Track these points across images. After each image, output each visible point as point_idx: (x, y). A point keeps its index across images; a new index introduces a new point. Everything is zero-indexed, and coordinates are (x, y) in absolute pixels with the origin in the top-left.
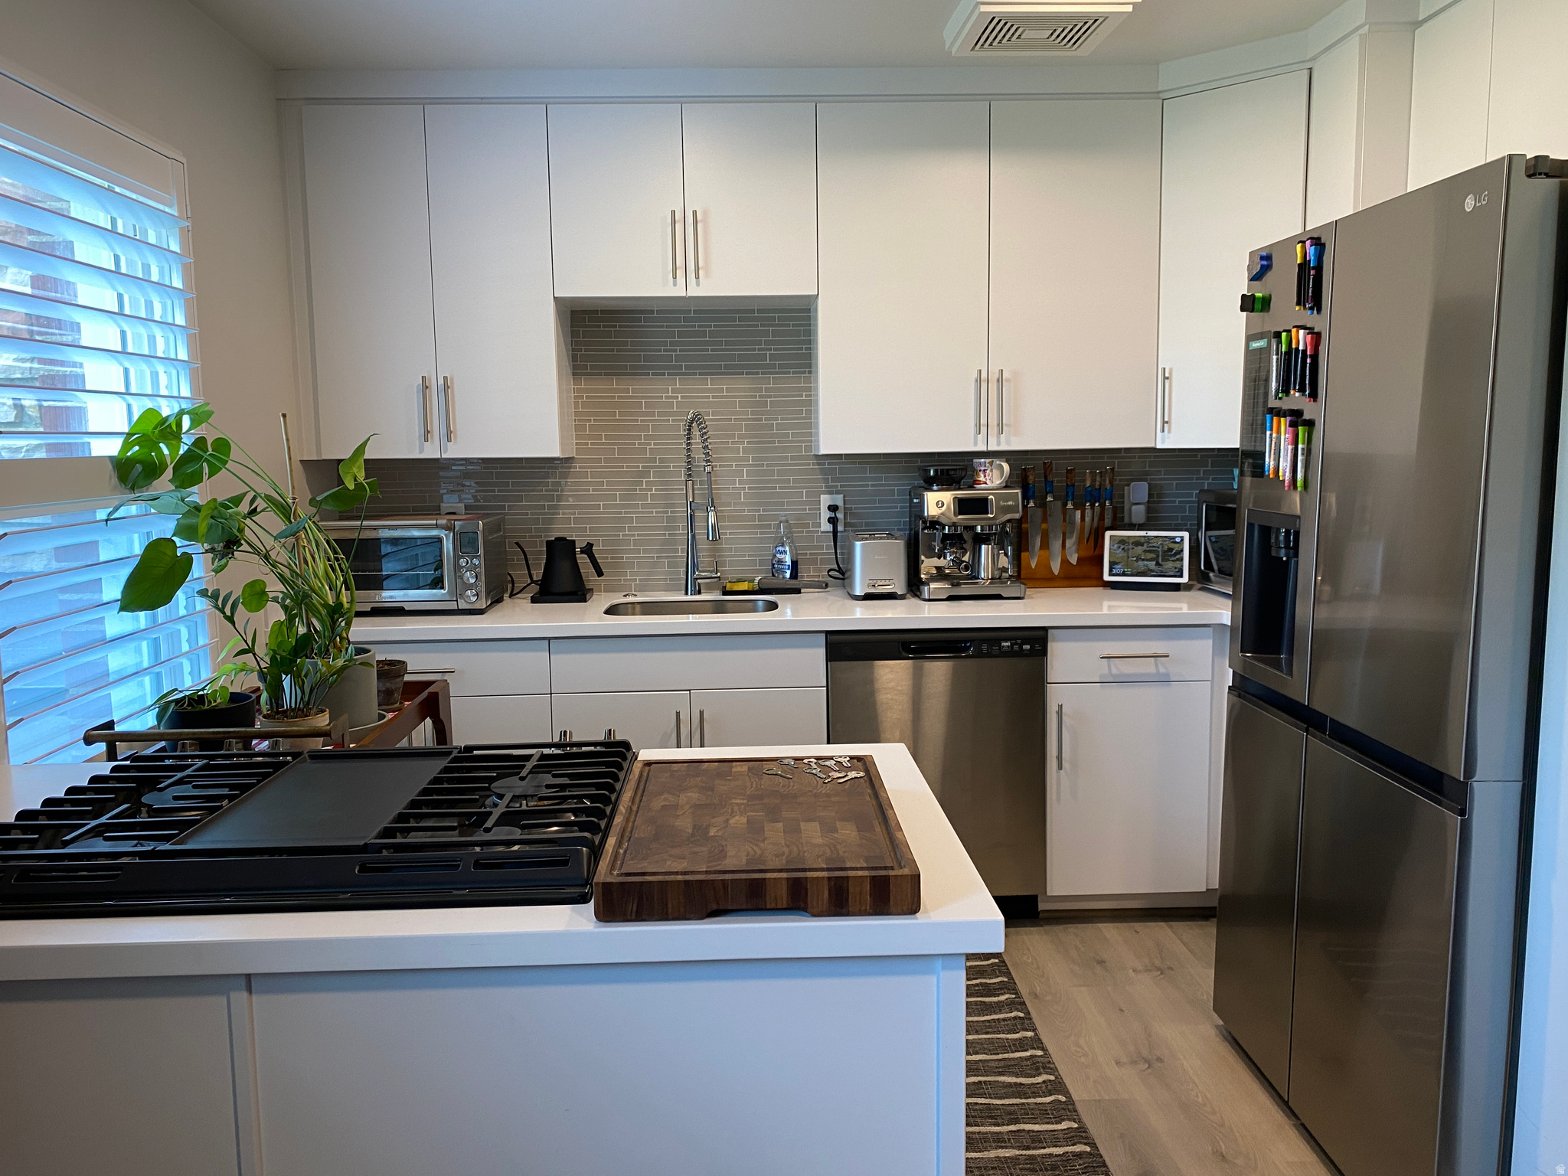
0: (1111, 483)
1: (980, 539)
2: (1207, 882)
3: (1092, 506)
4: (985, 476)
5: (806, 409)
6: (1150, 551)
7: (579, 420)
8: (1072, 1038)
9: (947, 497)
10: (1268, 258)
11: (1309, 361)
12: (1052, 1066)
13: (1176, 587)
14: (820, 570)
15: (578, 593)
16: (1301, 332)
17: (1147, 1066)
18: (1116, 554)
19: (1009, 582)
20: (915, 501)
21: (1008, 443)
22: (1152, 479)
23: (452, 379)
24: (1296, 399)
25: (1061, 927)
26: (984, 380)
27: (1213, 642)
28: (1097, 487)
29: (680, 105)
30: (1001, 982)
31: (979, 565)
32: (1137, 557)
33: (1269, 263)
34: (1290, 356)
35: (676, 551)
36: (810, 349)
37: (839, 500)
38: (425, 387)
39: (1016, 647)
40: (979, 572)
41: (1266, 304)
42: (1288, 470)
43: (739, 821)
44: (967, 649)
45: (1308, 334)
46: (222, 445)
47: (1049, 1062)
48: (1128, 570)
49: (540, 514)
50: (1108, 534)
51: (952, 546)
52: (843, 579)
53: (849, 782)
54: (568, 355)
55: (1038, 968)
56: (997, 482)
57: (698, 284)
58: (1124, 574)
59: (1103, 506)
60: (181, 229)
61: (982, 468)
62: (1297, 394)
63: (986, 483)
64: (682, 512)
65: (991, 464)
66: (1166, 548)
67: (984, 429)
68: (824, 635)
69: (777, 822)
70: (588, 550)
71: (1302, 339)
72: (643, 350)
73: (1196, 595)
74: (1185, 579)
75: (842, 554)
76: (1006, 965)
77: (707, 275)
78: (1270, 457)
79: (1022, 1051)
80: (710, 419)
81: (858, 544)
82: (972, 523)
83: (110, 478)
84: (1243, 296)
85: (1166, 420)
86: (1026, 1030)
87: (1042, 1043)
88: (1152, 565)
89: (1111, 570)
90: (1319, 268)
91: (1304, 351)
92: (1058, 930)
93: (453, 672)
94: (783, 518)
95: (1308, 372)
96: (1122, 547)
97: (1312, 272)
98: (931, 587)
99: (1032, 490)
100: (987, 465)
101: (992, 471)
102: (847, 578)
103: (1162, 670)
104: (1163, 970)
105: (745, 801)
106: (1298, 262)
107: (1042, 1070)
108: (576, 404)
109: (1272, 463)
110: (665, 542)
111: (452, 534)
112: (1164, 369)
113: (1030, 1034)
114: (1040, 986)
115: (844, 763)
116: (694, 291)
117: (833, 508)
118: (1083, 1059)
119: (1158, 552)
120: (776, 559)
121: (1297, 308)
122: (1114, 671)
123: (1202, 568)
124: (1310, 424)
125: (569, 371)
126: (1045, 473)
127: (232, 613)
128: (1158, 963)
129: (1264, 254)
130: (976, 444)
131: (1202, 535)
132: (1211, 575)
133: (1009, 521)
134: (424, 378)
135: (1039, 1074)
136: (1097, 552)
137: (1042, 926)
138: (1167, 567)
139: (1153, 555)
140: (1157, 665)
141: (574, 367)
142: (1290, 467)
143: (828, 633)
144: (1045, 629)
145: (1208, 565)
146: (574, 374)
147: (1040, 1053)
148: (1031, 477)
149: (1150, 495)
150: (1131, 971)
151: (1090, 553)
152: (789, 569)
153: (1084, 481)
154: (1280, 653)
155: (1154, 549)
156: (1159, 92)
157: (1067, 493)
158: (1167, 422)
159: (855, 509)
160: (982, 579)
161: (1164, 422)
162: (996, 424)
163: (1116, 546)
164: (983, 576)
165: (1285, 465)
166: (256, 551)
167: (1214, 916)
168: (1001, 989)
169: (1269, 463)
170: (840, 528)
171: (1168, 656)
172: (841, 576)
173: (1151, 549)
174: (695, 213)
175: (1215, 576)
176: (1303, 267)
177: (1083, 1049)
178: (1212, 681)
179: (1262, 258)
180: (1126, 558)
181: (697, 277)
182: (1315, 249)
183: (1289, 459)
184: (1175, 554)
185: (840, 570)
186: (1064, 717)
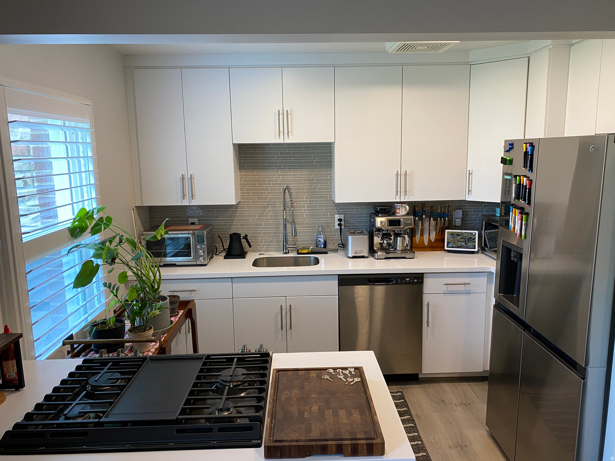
0: (448, 211)
1: (397, 235)
2: (483, 368)
3: (441, 219)
4: (399, 211)
5: (329, 182)
6: (463, 238)
7: (242, 187)
8: (432, 436)
9: (384, 219)
10: (512, 144)
11: (527, 190)
12: (425, 448)
13: (473, 253)
14: (334, 243)
15: (242, 255)
16: (525, 179)
17: (461, 448)
18: (450, 239)
19: (408, 252)
20: (372, 220)
21: (408, 198)
22: (464, 209)
23: (193, 175)
24: (522, 203)
25: (427, 385)
26: (399, 175)
27: (487, 278)
28: (442, 212)
29: (281, 68)
30: (405, 410)
31: (397, 245)
32: (458, 240)
33: (512, 146)
34: (519, 186)
35: (279, 236)
36: (331, 159)
37: (342, 217)
38: (183, 178)
39: (411, 281)
40: (397, 247)
41: (511, 162)
42: (518, 230)
43: (315, 408)
44: (393, 281)
45: (528, 180)
46: (109, 219)
47: (424, 447)
48: (454, 246)
49: (227, 222)
50: (447, 231)
51: (386, 238)
52: (344, 247)
53: (355, 384)
54: (237, 162)
55: (419, 404)
56: (404, 213)
57: (288, 138)
58: (453, 247)
59: (444, 219)
60: (91, 132)
61: (398, 207)
62: (523, 202)
63: (399, 213)
64: (281, 222)
65: (402, 206)
66: (469, 237)
67: (399, 193)
68: (337, 276)
69: (329, 409)
70: (246, 237)
71: (525, 181)
72: (267, 160)
73: (480, 256)
74: (476, 250)
75: (343, 237)
76: (407, 403)
77: (292, 135)
78: (511, 223)
79: (413, 442)
80: (292, 186)
81: (350, 237)
82: (395, 229)
83: (68, 236)
84: (502, 158)
85: (470, 190)
86: (415, 432)
87: (421, 438)
88: (463, 244)
89: (447, 245)
90: (532, 155)
91: (526, 186)
92: (426, 386)
93: (195, 291)
94: (321, 224)
95: (527, 194)
96: (452, 236)
97: (529, 157)
98: (378, 254)
99: (417, 214)
100: (400, 206)
101: (402, 208)
102: (345, 247)
103: (467, 289)
104: (467, 405)
105: (316, 396)
106: (524, 151)
107: (421, 451)
108: (241, 181)
109: (512, 225)
110: (275, 233)
111: (194, 236)
112: (470, 170)
113: (416, 434)
114: (420, 412)
115: (352, 372)
116: (287, 141)
117: (340, 220)
118: (436, 445)
119: (466, 239)
120: (318, 240)
121: (523, 169)
122: (449, 289)
123: (483, 245)
124: (527, 214)
125: (238, 168)
126: (422, 207)
127: (116, 293)
128: (464, 401)
129: (511, 143)
130: (396, 199)
131: (483, 232)
132: (486, 248)
133: (408, 228)
134: (182, 175)
135: (420, 452)
136: (442, 237)
137: (420, 384)
138: (469, 245)
139: (464, 240)
140: (465, 287)
141: (240, 166)
142: (519, 230)
143: (339, 275)
144: (423, 274)
145: (486, 245)
146: (240, 169)
147: (420, 443)
148: (417, 209)
149: (463, 215)
150: (454, 405)
151: (440, 237)
152: (323, 244)
153: (438, 209)
154: (514, 294)
155: (464, 237)
156: (469, 62)
157: (431, 215)
158: (470, 191)
159: (348, 220)
160: (398, 250)
161: (469, 191)
162: (404, 191)
163: (450, 236)
164: (398, 249)
165: (517, 227)
166: (124, 263)
167: (487, 380)
168: (405, 413)
169: (511, 225)
170: (343, 227)
171: (470, 284)
172: (343, 246)
173: (463, 237)
174: (287, 111)
175: (487, 249)
176: (526, 153)
177: (436, 441)
178: (486, 293)
179: (510, 145)
180: (453, 241)
181: (288, 136)
182: (531, 148)
183: (519, 226)
184: (473, 240)
185: (343, 245)
186: (429, 306)
